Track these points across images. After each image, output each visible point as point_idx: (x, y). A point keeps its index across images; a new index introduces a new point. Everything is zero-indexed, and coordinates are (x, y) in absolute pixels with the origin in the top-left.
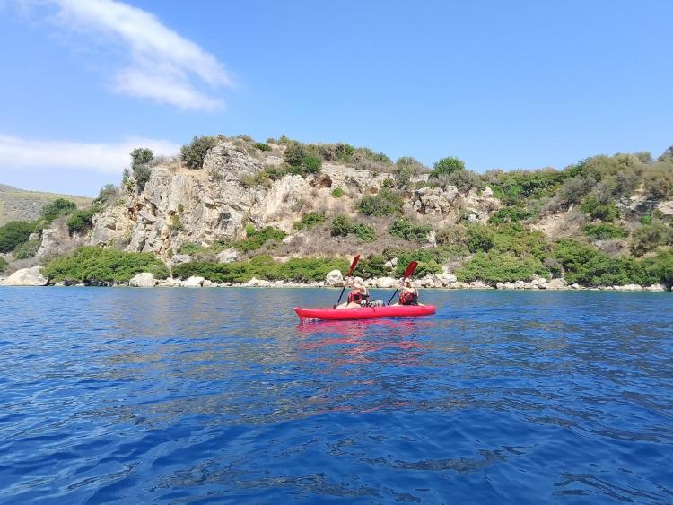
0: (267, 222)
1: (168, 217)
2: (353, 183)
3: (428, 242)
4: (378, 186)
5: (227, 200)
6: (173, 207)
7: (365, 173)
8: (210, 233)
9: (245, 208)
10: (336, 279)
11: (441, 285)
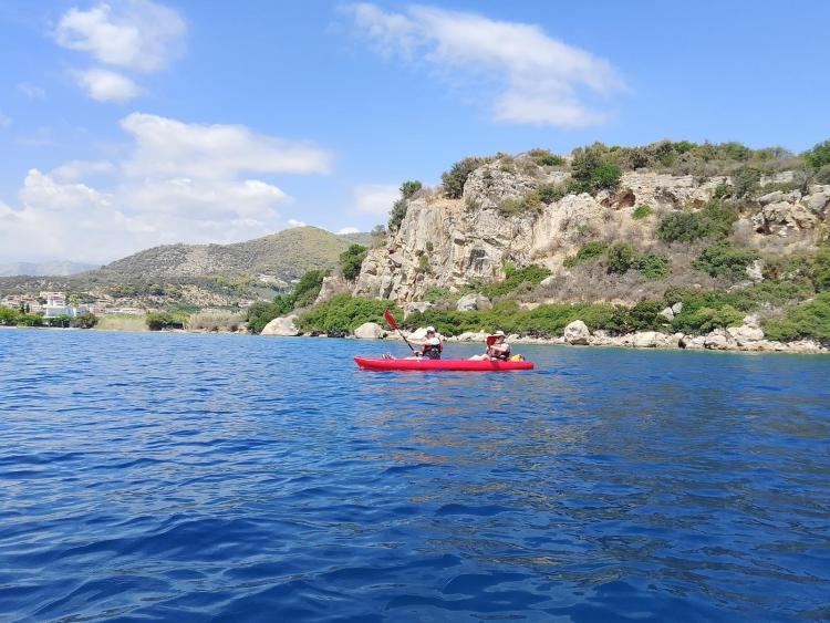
0: (534, 259)
1: (416, 259)
2: (667, 196)
3: (746, 277)
4: (705, 198)
5: (480, 234)
6: (421, 246)
7: (688, 179)
8: (460, 276)
9: (504, 242)
10: (575, 333)
11: (734, 345)
